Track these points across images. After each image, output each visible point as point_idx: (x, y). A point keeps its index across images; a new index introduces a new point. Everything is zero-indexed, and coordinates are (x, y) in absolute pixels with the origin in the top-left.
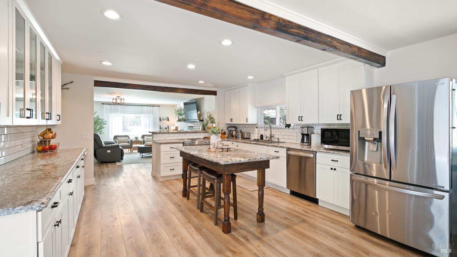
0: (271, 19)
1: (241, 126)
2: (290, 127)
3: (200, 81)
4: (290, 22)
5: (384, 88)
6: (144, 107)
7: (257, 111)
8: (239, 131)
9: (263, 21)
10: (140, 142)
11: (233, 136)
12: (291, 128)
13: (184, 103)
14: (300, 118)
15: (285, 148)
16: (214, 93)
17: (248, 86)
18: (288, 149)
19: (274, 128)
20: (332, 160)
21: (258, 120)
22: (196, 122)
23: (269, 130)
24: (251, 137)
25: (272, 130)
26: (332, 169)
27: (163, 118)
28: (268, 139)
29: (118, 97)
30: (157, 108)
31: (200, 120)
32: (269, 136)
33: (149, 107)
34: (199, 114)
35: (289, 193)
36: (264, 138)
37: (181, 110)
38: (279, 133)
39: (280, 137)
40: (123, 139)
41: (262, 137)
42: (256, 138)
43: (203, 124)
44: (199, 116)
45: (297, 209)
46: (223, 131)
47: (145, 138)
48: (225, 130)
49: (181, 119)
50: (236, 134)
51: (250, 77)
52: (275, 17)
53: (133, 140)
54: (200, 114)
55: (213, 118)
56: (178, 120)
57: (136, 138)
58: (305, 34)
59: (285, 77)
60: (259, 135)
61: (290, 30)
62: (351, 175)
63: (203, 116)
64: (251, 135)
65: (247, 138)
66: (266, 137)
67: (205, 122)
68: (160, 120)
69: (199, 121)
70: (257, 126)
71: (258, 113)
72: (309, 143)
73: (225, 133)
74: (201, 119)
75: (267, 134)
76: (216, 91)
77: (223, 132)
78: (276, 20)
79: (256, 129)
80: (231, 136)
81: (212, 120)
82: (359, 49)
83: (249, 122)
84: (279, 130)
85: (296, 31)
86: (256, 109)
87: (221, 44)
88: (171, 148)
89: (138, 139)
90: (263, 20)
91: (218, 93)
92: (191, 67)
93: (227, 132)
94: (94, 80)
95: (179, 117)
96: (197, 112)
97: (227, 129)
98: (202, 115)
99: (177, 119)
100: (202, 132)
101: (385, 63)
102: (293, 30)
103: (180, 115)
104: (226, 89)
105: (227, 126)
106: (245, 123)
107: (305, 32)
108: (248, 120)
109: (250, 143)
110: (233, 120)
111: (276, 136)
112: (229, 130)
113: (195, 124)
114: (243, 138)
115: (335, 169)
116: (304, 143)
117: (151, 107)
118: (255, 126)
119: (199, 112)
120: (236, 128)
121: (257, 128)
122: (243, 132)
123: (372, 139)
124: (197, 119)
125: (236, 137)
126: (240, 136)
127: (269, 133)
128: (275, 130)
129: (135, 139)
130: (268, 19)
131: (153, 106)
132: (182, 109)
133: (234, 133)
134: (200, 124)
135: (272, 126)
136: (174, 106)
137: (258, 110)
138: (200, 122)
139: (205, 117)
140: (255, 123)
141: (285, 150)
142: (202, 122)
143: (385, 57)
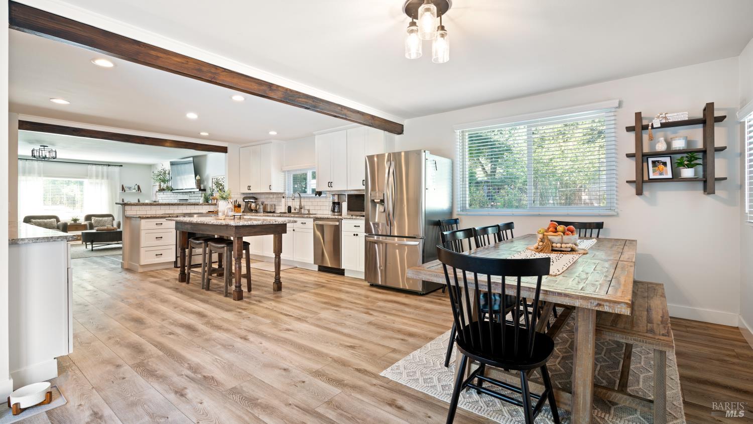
0: (278, 90)
1: (263, 196)
2: (322, 195)
3: (202, 132)
4: (297, 92)
5: (387, 155)
6: (90, 166)
7: (283, 176)
8: (260, 203)
9: (270, 92)
10: (84, 227)
11: (252, 210)
12: (323, 197)
13: (171, 162)
14: (330, 184)
15: (312, 218)
16: (224, 150)
17: (271, 142)
18: (316, 219)
19: (304, 197)
20: (355, 226)
21: (285, 188)
22: (193, 193)
23: (297, 200)
24: (276, 210)
25: (302, 200)
26: (354, 235)
27: (130, 186)
28: (296, 211)
29: (43, 147)
30: (117, 169)
31: (200, 190)
32: (298, 207)
33: (100, 167)
34: (198, 180)
35: (317, 270)
36: (293, 211)
37: (165, 173)
38: (310, 204)
39: (311, 208)
40: (44, 222)
41: (289, 209)
42: (283, 211)
43: (205, 195)
44: (199, 183)
45: (321, 280)
46: (238, 203)
47: (93, 220)
48: (240, 201)
49: (165, 187)
50: (256, 207)
51: (273, 133)
52: (283, 88)
53: (69, 224)
54: (200, 180)
55: (221, 185)
56: (159, 190)
57: (75, 220)
58: (314, 103)
59: (315, 135)
60: (287, 208)
61: (297, 99)
62: (366, 236)
63: (205, 183)
64: (277, 207)
65: (270, 212)
66: (295, 209)
67: (209, 192)
68: (123, 189)
69: (198, 190)
70: (284, 195)
71: (285, 179)
72: (340, 212)
73: (239, 206)
74: (202, 188)
75: (295, 205)
76: (227, 147)
77: (237, 205)
78: (283, 90)
79: (283, 200)
80: (248, 210)
81: (221, 187)
82: (373, 117)
83: (273, 191)
84: (311, 200)
85: (303, 100)
86: (283, 174)
87: (231, 98)
88: (157, 224)
89: (78, 222)
90: (270, 90)
91: (229, 150)
92: (192, 116)
93: (243, 204)
94: (19, 121)
95: (160, 186)
96: (196, 177)
97: (244, 201)
98: (203, 181)
99: (157, 188)
100: (205, 205)
101: (403, 131)
102: (300, 99)
103: (163, 182)
104: (243, 145)
105: (243, 196)
106: (268, 191)
107: (313, 101)
108: (271, 188)
109: (272, 216)
110: (251, 188)
111: (307, 208)
112: (246, 202)
113: (191, 195)
114: (265, 211)
115: (357, 235)
116: (335, 212)
117: (105, 168)
118: (281, 195)
119: (198, 177)
120: (255, 199)
121: (283, 197)
122: (266, 204)
123: (379, 200)
124: (195, 187)
125: (256, 211)
126: (262, 210)
127: (298, 204)
128: (305, 200)
129: (73, 222)
130: (275, 90)
131: (109, 165)
132: (167, 172)
133: (253, 205)
134: (200, 195)
135: (302, 195)
136: (150, 166)
137: (285, 175)
138: (201, 192)
139: (210, 185)
140: (282, 191)
141: (312, 220)
142: (204, 192)
143: (403, 125)
